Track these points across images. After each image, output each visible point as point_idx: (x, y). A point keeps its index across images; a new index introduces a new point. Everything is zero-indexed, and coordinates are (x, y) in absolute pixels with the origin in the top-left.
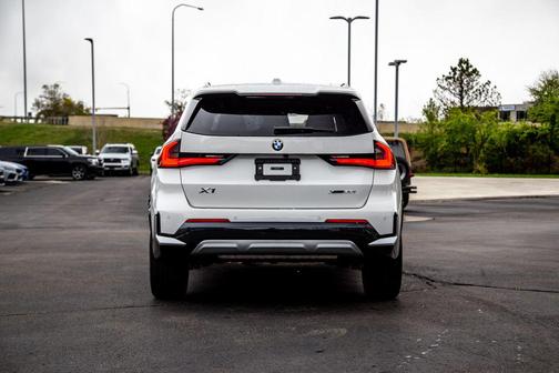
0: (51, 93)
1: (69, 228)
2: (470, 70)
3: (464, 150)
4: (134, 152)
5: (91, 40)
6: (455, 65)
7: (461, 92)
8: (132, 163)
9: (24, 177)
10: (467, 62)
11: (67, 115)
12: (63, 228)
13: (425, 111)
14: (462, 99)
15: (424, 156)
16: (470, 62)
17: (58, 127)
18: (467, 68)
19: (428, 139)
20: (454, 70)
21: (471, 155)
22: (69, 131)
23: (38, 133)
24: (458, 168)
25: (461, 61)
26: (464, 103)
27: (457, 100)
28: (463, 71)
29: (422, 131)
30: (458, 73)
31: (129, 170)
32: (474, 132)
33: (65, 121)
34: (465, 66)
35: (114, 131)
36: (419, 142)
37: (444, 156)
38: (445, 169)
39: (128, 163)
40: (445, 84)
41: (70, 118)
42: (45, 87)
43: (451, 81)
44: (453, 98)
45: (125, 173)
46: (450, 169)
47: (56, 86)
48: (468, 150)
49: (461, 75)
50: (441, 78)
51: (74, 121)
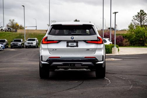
0: (12, 22)
1: (16, 62)
2: (144, 13)
3: (142, 39)
4: (37, 40)
5: (24, 6)
6: (139, 12)
7: (141, 20)
8: (36, 44)
9: (4, 49)
10: (143, 11)
11: (17, 29)
12: (14, 62)
13: (129, 27)
14: (141, 23)
15: (129, 41)
16: (144, 11)
17: (14, 33)
18: (143, 13)
19: (130, 36)
20: (139, 13)
21: (144, 41)
22: (17, 34)
23: (8, 35)
24: (140, 45)
25: (141, 11)
26: (142, 24)
27: (140, 23)
28: (141, 14)
29: (128, 33)
30: (140, 14)
31: (35, 46)
32: (145, 33)
33: (16, 31)
34: (142, 12)
35: (31, 34)
36: (127, 36)
37: (135, 41)
38: (135, 45)
39: (35, 44)
40: (136, 18)
41: (18, 30)
42: (10, 20)
43: (138, 17)
44: (138, 22)
45: (34, 47)
46: (137, 45)
47: (14, 20)
48: (143, 39)
49: (141, 15)
50: (134, 16)
51: (19, 31)
